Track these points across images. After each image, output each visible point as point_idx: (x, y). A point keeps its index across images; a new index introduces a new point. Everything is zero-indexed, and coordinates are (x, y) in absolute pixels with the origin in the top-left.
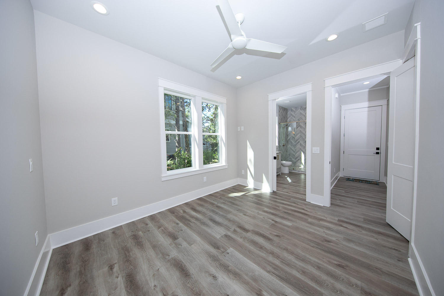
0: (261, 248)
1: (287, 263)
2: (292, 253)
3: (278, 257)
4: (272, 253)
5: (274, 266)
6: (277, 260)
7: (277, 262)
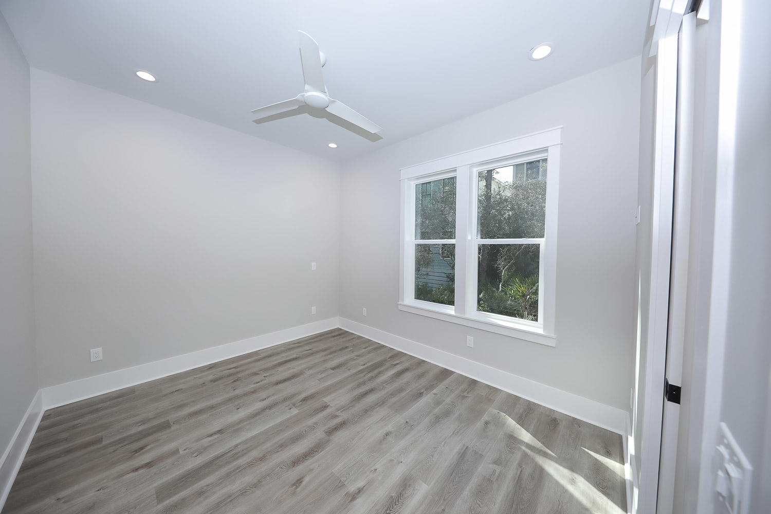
0: (282, 446)
1: (232, 474)
2: (243, 492)
3: (251, 465)
4: (262, 459)
5: (240, 454)
6: (246, 462)
7: (242, 461)
